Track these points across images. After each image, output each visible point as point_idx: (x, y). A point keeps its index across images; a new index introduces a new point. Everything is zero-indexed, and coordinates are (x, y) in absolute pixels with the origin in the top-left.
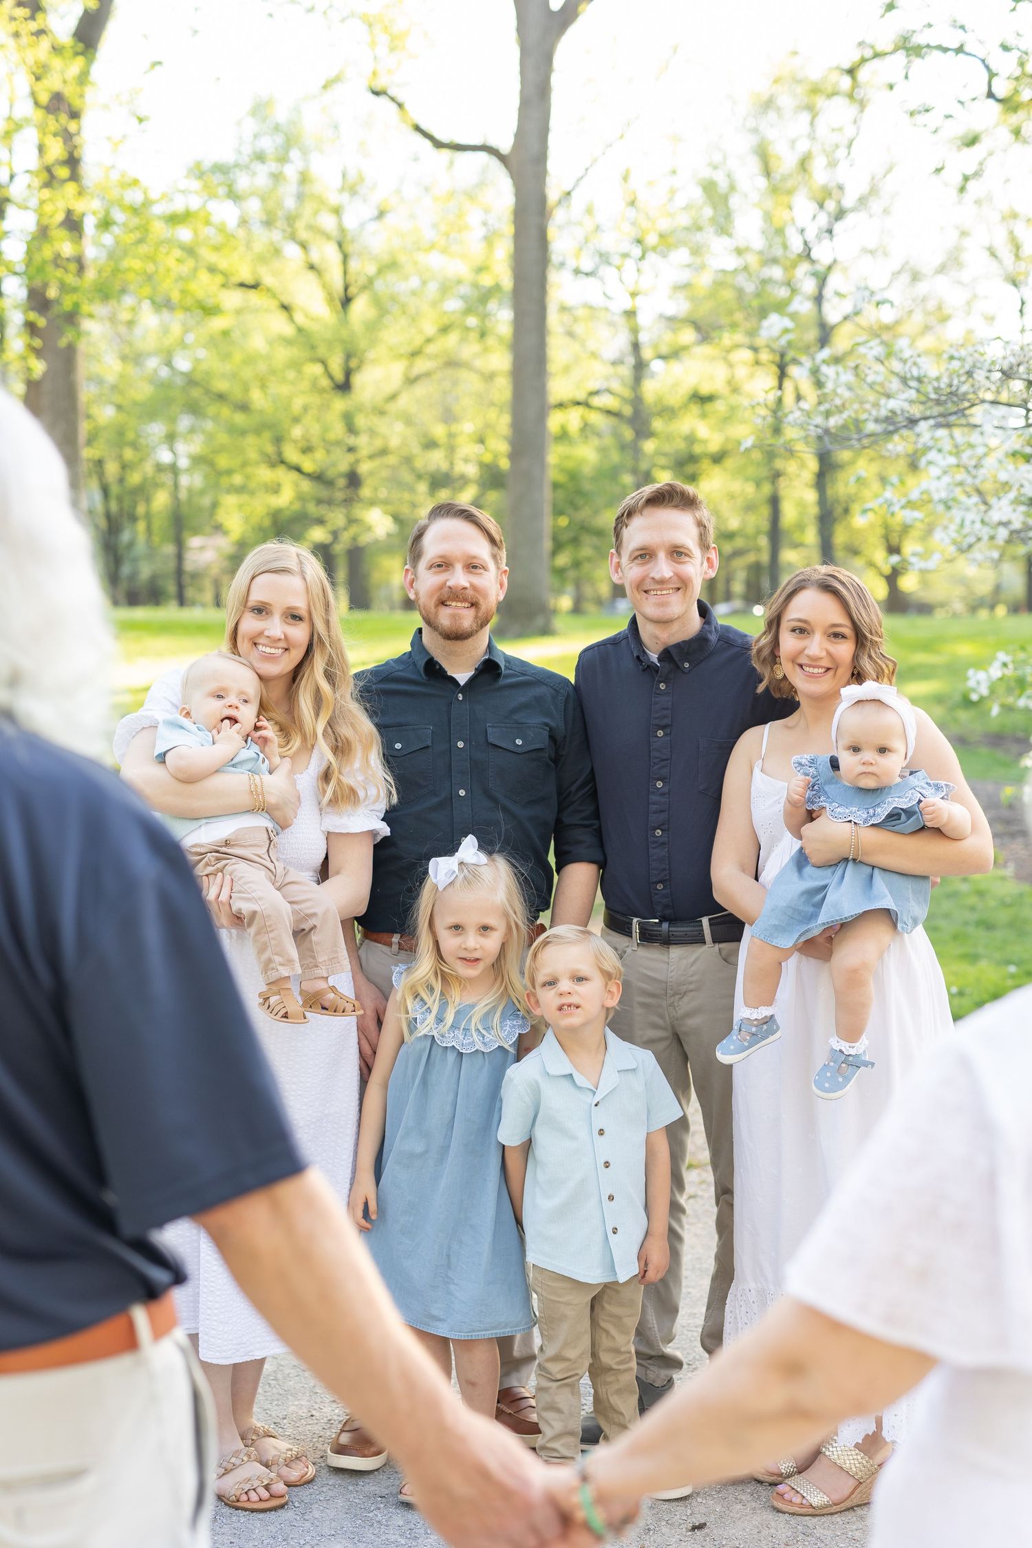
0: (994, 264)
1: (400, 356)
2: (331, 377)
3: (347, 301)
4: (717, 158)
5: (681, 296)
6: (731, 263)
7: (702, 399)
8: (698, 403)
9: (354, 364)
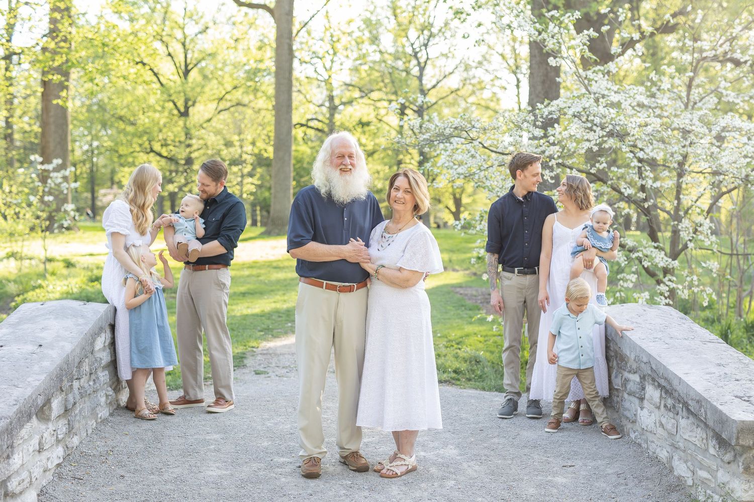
1: (213, 100)
2: (178, 110)
3: (187, 72)
4: (372, 8)
5: (353, 73)
7: (364, 125)
8: (361, 126)
9: (190, 103)
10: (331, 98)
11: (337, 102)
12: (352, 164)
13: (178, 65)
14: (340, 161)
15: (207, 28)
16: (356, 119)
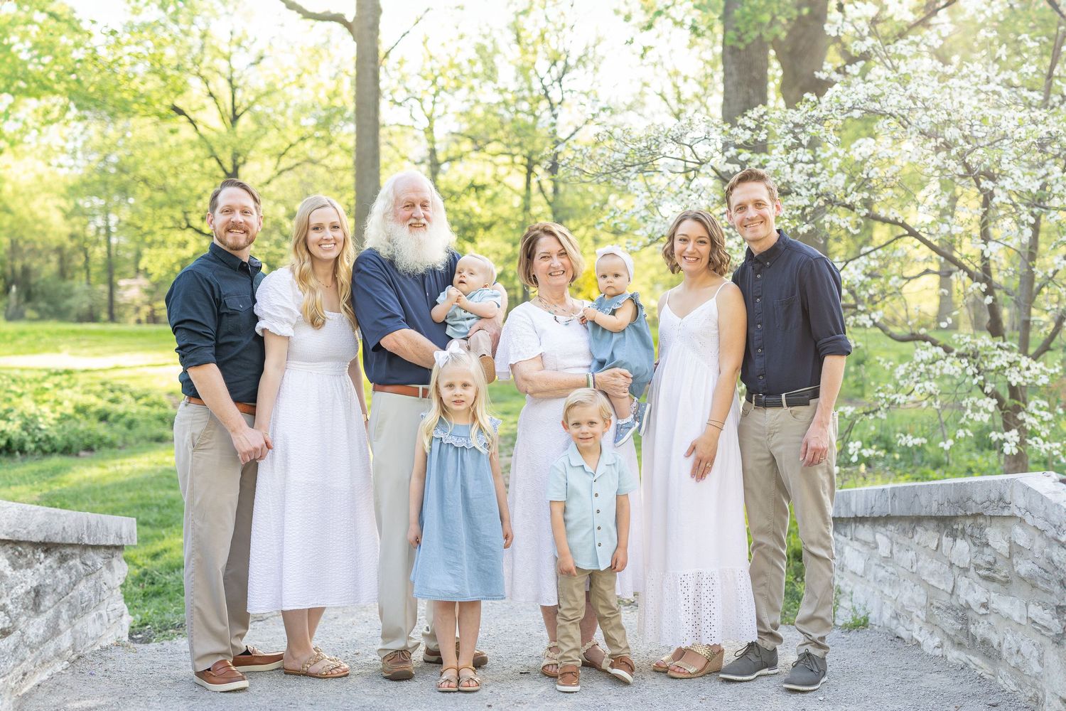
0: (664, 103)
1: (271, 156)
2: (225, 170)
3: (235, 118)
4: (486, 31)
5: (462, 119)
6: (496, 98)
7: (478, 188)
8: (473, 189)
9: (240, 160)
10: (433, 152)
11: (441, 157)
12: (425, 217)
13: (222, 108)
14: (408, 213)
15: (262, 58)
16: (466, 181)
